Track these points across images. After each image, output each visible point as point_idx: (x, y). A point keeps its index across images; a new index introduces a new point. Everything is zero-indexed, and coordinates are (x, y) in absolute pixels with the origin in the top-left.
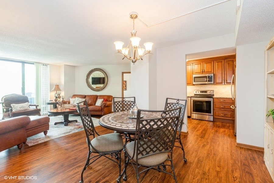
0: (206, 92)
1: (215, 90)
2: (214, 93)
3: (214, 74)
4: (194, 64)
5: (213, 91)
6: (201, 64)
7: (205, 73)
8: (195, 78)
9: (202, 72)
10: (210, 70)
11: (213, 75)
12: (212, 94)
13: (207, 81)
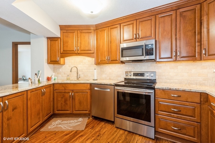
0: (142, 75)
1: (157, 71)
2: (157, 78)
3: (156, 41)
4: (122, 25)
5: (154, 72)
6: (133, 24)
7: (140, 40)
8: (123, 49)
9: (136, 38)
10: (148, 34)
11: (153, 42)
12: (153, 78)
13: (143, 55)
